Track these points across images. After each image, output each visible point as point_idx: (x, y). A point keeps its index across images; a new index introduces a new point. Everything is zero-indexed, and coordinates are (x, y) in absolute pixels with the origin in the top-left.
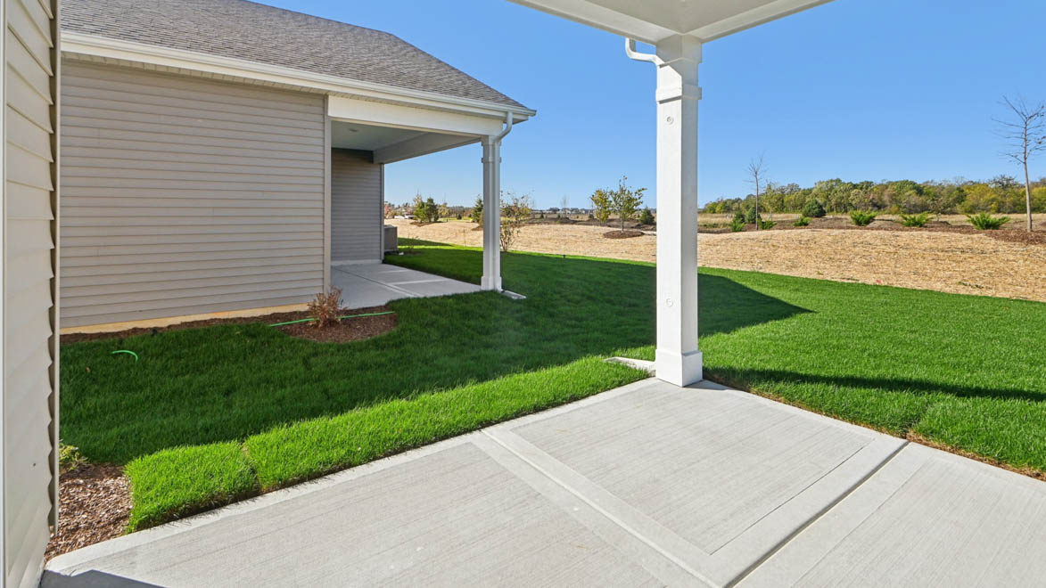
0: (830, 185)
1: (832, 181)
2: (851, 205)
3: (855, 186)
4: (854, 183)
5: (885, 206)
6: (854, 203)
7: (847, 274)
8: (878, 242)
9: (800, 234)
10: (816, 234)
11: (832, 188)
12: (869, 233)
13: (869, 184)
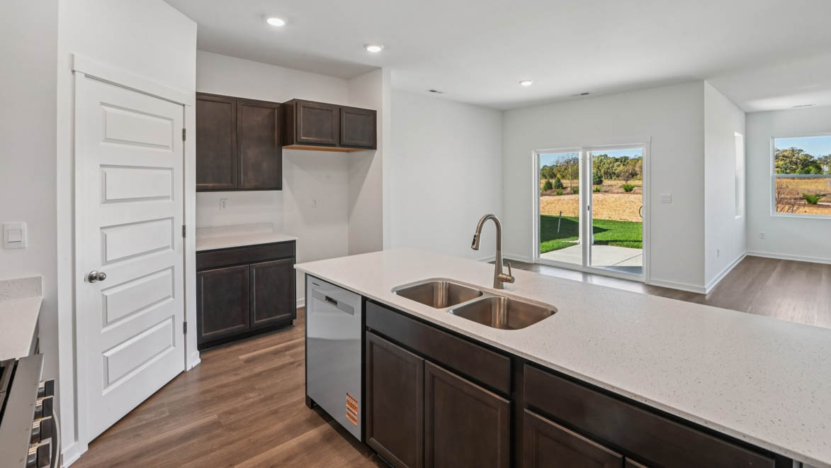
0: (600, 159)
1: (601, 156)
2: (614, 173)
3: (617, 160)
4: (617, 158)
5: (636, 175)
6: (616, 172)
7: (623, 217)
8: (637, 201)
9: (597, 197)
10: (606, 196)
11: (601, 161)
12: (633, 196)
13: (626, 158)
